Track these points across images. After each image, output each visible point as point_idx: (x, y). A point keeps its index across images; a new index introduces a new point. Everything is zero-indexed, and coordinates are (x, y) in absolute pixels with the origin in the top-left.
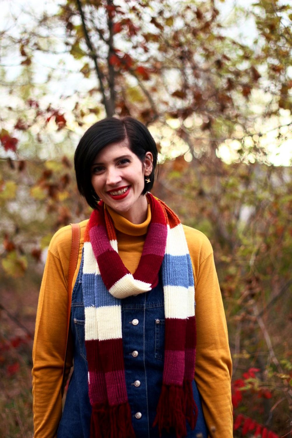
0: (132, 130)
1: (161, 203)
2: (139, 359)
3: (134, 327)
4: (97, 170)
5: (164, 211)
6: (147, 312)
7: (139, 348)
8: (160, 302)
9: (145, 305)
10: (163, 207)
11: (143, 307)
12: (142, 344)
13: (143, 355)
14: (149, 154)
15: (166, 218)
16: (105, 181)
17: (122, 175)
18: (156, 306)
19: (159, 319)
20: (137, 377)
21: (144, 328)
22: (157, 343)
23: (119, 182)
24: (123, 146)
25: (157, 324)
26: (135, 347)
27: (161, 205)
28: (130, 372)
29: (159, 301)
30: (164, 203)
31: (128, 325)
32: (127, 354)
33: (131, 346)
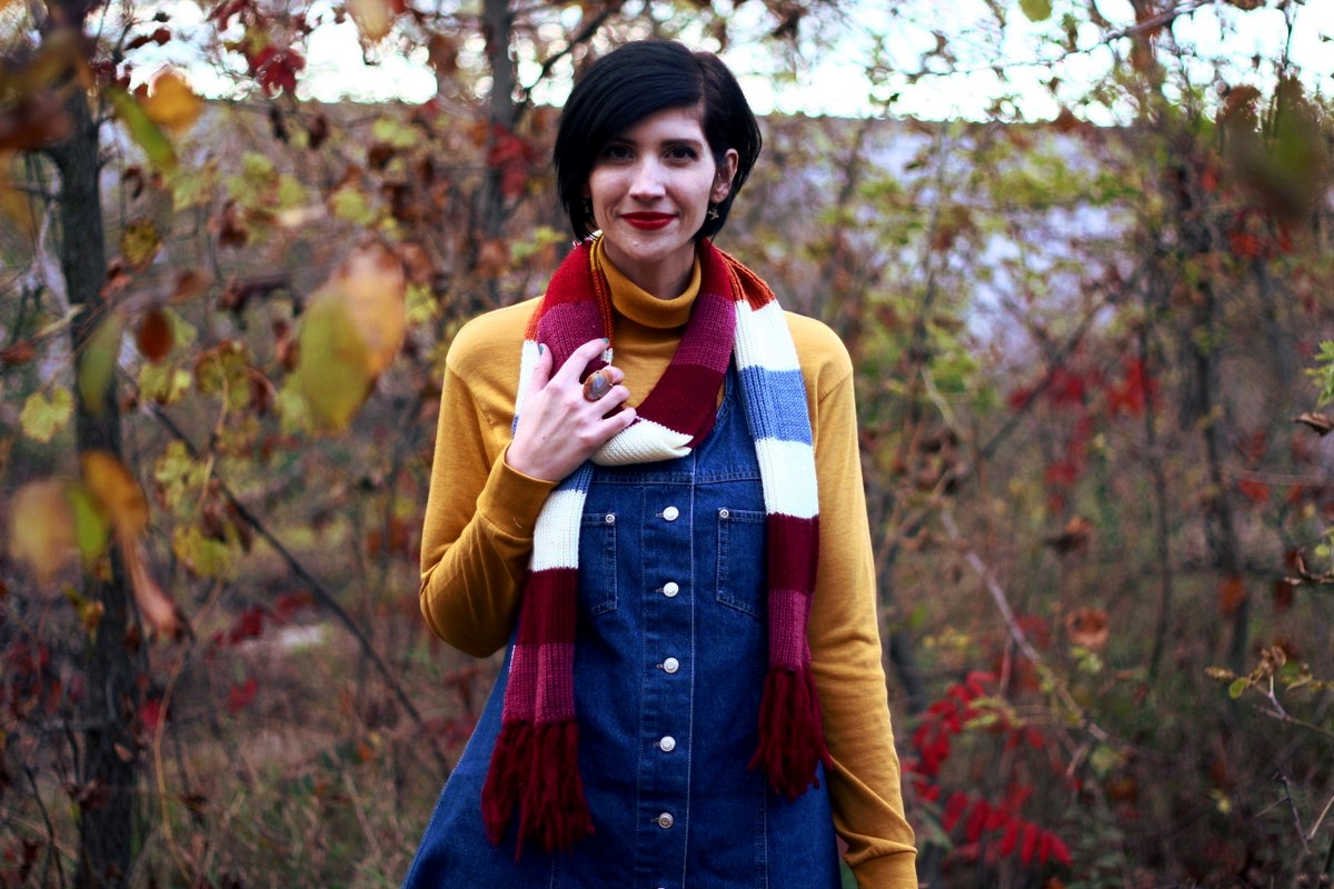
0: (717, 88)
1: (724, 255)
2: (681, 601)
3: (668, 525)
4: (613, 153)
5: (731, 272)
6: (699, 493)
7: (680, 576)
8: (730, 471)
9: (693, 474)
10: (728, 264)
11: (689, 481)
12: (689, 565)
13: (689, 594)
14: (733, 155)
15: (738, 285)
16: (625, 187)
17: (668, 182)
18: (718, 478)
19: (728, 507)
20: (671, 649)
21: (692, 527)
22: (722, 564)
23: (658, 198)
24: (691, 117)
25: (724, 521)
26: (671, 573)
27: (724, 259)
28: (655, 636)
29: (725, 467)
30: (729, 255)
31: (652, 521)
32: (651, 590)
33: (662, 571)
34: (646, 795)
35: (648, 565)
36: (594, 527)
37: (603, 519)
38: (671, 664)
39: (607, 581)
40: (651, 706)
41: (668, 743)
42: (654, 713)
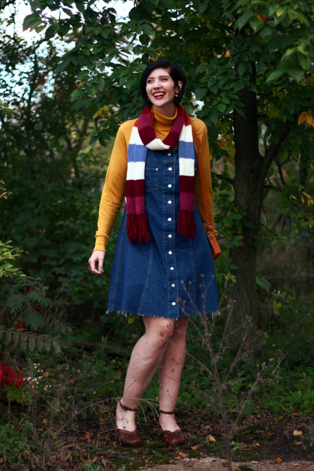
6: (176, 164)
7: (172, 183)
9: (175, 160)
13: (174, 187)
20: (170, 199)
21: (175, 172)
26: (170, 182)
28: (166, 196)
31: (166, 171)
32: (165, 186)
33: (168, 182)
34: (165, 231)
35: (165, 180)
36: (153, 171)
37: (155, 169)
38: (170, 202)
39: (156, 184)
40: (166, 211)
41: (170, 219)
42: (166, 213)
